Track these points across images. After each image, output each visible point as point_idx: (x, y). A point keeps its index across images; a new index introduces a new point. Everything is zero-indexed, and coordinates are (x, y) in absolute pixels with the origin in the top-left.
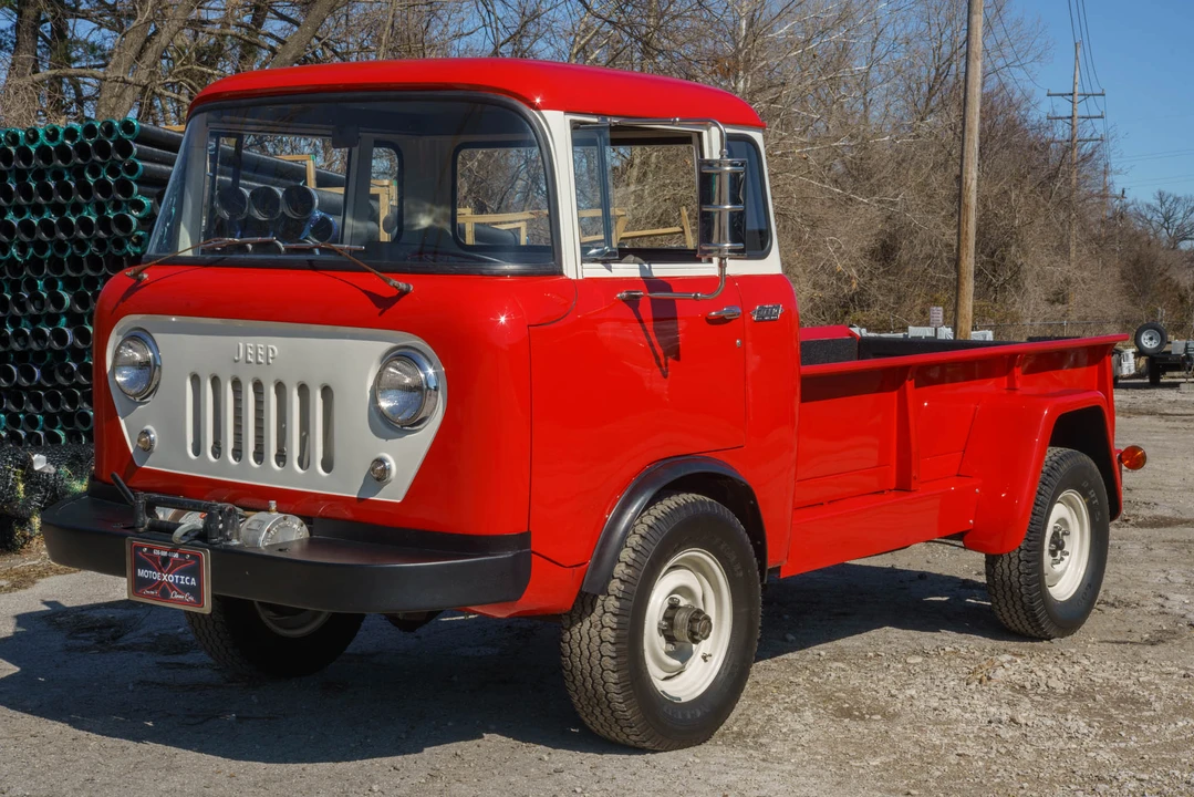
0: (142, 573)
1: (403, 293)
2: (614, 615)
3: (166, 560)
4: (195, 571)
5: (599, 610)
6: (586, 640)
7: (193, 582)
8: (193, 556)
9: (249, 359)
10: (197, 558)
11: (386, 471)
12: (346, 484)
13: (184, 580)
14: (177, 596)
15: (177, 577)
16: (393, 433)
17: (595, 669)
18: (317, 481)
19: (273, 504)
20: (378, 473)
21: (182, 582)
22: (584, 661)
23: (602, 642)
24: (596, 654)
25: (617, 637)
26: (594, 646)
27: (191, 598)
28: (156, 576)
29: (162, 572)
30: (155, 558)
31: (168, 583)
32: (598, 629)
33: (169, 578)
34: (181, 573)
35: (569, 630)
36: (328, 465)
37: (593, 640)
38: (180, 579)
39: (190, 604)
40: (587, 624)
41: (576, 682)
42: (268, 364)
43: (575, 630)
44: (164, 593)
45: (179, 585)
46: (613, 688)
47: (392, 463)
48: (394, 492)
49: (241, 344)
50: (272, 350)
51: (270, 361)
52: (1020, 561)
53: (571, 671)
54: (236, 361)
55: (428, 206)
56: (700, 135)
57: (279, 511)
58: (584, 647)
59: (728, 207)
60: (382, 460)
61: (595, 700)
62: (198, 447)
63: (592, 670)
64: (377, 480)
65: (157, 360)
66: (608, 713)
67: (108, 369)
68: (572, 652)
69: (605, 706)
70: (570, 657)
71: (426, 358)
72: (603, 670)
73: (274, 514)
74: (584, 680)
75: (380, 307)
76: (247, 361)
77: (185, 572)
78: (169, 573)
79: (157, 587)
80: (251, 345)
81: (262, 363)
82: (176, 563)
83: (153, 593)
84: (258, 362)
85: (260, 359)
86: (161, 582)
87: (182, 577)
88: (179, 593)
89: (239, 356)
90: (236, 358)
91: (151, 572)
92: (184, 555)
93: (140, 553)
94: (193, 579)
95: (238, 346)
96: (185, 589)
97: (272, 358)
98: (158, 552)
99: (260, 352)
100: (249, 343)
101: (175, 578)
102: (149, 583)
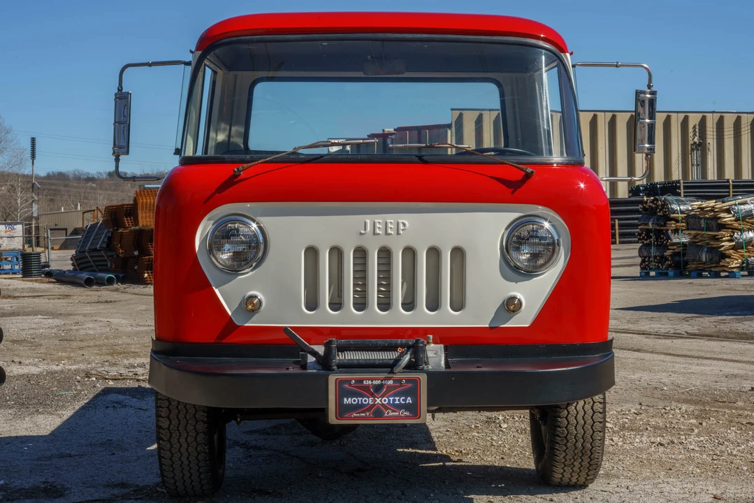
0: (347, 401)
1: (528, 176)
3: (378, 388)
6: (581, 413)
7: (409, 400)
8: (408, 380)
9: (378, 231)
10: (416, 382)
11: (520, 303)
12: (477, 316)
13: (399, 400)
14: (391, 414)
15: (391, 399)
16: (523, 278)
17: (587, 432)
18: (448, 318)
19: (430, 337)
21: (397, 402)
22: (579, 428)
23: (594, 412)
24: (590, 421)
26: (588, 417)
27: (407, 414)
28: (370, 401)
29: (374, 397)
30: (367, 388)
31: (383, 405)
32: (591, 404)
33: (385, 400)
34: (395, 395)
35: (566, 408)
36: (458, 305)
37: (588, 413)
38: (394, 400)
39: (406, 417)
40: (581, 402)
41: (568, 444)
42: (398, 234)
43: (572, 408)
44: (378, 413)
48: (523, 319)
49: (368, 221)
50: (404, 224)
51: (401, 232)
53: (566, 437)
54: (361, 234)
58: (580, 417)
60: (514, 298)
61: (581, 454)
62: (312, 304)
63: (585, 433)
64: (514, 311)
65: (261, 238)
66: (585, 463)
67: (197, 249)
68: (568, 423)
69: (586, 457)
70: (566, 428)
71: (550, 222)
72: (594, 432)
73: (432, 345)
74: (576, 441)
75: (511, 188)
76: (375, 233)
77: (399, 394)
78: (382, 397)
79: (368, 410)
80: (381, 221)
81: (391, 234)
82: (390, 388)
83: (364, 415)
84: (387, 233)
85: (389, 231)
86: (374, 405)
87: (397, 398)
88: (393, 411)
89: (365, 230)
90: (363, 232)
91: (360, 399)
92: (400, 380)
93: (347, 386)
94: (409, 398)
95: (365, 223)
96: (400, 407)
97: (403, 230)
98: (370, 382)
99: (390, 225)
100: (379, 219)
101: (389, 400)
102: (358, 407)
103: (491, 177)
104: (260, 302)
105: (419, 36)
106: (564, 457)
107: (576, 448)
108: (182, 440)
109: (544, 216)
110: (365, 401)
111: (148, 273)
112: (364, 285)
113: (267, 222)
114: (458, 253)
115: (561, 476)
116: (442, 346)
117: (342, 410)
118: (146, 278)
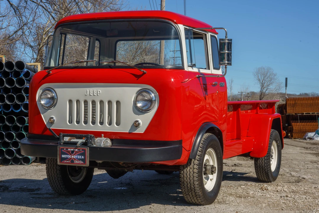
0: (63, 156)
2: (197, 165)
3: (73, 152)
4: (84, 154)
5: (192, 164)
6: (189, 173)
7: (83, 157)
8: (82, 150)
9: (91, 94)
10: (85, 150)
11: (139, 124)
12: (125, 128)
13: (79, 157)
14: (77, 162)
15: (77, 156)
16: (142, 114)
17: (191, 181)
18: (115, 128)
19: (103, 135)
20: (136, 125)
21: (79, 158)
22: (188, 179)
23: (194, 173)
24: (192, 176)
25: (198, 171)
26: (191, 174)
27: (82, 162)
28: (69, 156)
29: (71, 155)
30: (69, 152)
31: (74, 158)
32: (192, 169)
33: (75, 157)
34: (78, 155)
35: (183, 170)
36: (118, 124)
37: (191, 173)
38: (78, 157)
39: (82, 164)
40: (189, 168)
41: (185, 185)
42: (98, 95)
43: (185, 170)
44: (72, 161)
46: (196, 186)
47: (140, 121)
48: (141, 130)
49: (88, 90)
50: (99, 91)
51: (99, 95)
52: (265, 159)
53: (183, 182)
54: (86, 95)
55: (106, 58)
56: (206, 35)
57: (104, 137)
58: (188, 174)
59: (227, 52)
60: (137, 121)
61: (190, 190)
62: (71, 121)
63: (190, 181)
64: (136, 127)
66: (194, 194)
67: (37, 100)
68: (184, 176)
69: (193, 192)
70: (183, 178)
72: (194, 181)
73: (103, 138)
74: (187, 184)
75: (137, 78)
77: (80, 155)
78: (74, 155)
79: (69, 160)
80: (92, 90)
81: (95, 95)
82: (76, 152)
83: (68, 162)
86: (71, 158)
87: (79, 156)
88: (77, 161)
89: (87, 93)
91: (67, 156)
92: (80, 149)
93: (63, 150)
94: (83, 156)
95: (87, 91)
96: (80, 160)
98: (70, 150)
99: (95, 92)
100: (91, 89)
101: (76, 157)
102: (66, 159)
103: (131, 74)
104: (54, 120)
105: (120, 20)
106: (185, 191)
107: (188, 187)
109: (152, 91)
110: (68, 156)
113: (58, 90)
114: (118, 103)
117: (62, 159)
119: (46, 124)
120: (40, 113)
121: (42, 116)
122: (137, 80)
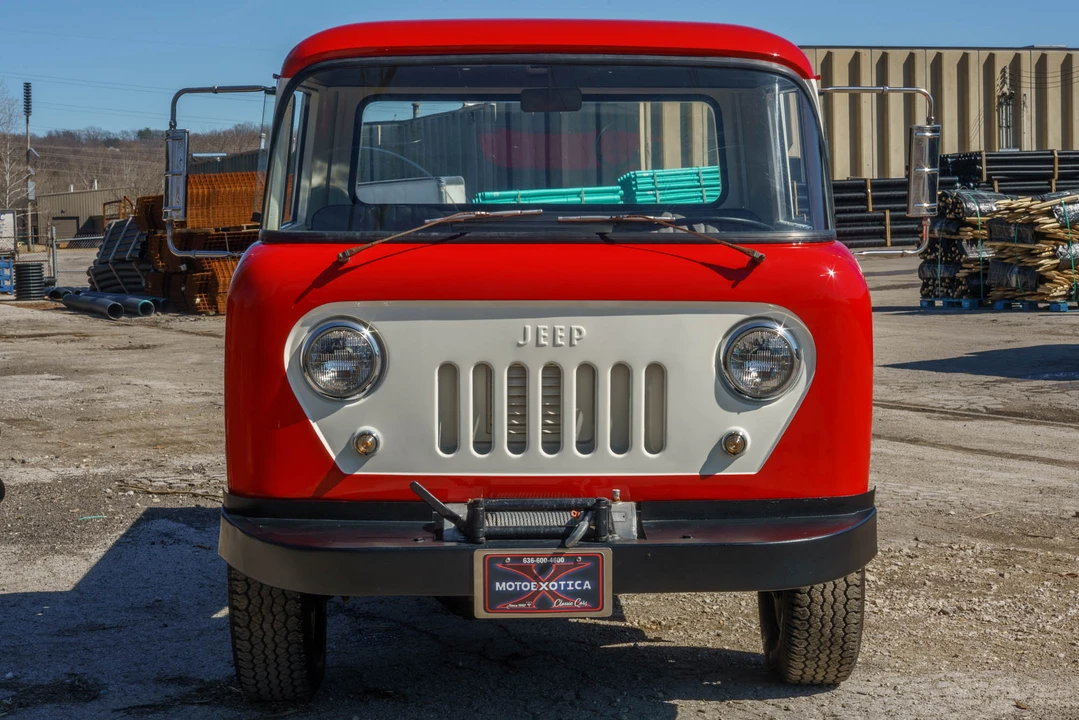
0: (500, 586)
1: (755, 262)
3: (544, 569)
4: (592, 573)
7: (587, 585)
8: (586, 557)
9: (542, 341)
10: (597, 560)
11: (744, 441)
12: (683, 460)
13: (573, 585)
14: (562, 604)
15: (562, 583)
16: (747, 406)
17: (839, 613)
18: (642, 463)
19: (616, 491)
21: (570, 588)
22: (827, 607)
23: (848, 586)
24: (842, 598)
27: (585, 604)
28: (532, 586)
29: (538, 581)
30: (527, 569)
31: (550, 592)
33: (553, 586)
34: (567, 578)
36: (654, 446)
38: (566, 585)
39: (583, 609)
41: (811, 630)
42: (571, 345)
44: (544, 603)
45: (566, 592)
48: (748, 465)
49: (529, 327)
50: (580, 332)
51: (576, 342)
53: (808, 620)
54: (519, 345)
60: (733, 436)
61: (829, 644)
62: (450, 444)
63: (835, 614)
64: (735, 454)
65: (376, 349)
66: (835, 656)
67: (286, 366)
68: (812, 601)
69: (837, 647)
70: (808, 607)
71: (785, 326)
72: (847, 613)
73: (620, 503)
74: (823, 626)
75: (731, 280)
76: (538, 344)
77: (573, 577)
78: (549, 580)
79: (530, 599)
80: (546, 327)
81: (561, 345)
82: (560, 568)
83: (523, 605)
84: (555, 344)
85: (559, 341)
86: (538, 592)
87: (570, 583)
88: (565, 601)
89: (525, 339)
90: (521, 342)
91: (518, 584)
92: (573, 558)
93: (500, 565)
94: (587, 582)
95: (525, 329)
96: (574, 594)
97: (578, 340)
98: (532, 561)
99: (559, 333)
100: (544, 325)
101: (559, 586)
102: (516, 595)
103: (702, 264)
104: (376, 441)
106: (805, 648)
107: (822, 635)
108: (266, 626)
109: (778, 319)
110: (526, 586)
111: (201, 297)
112: (524, 417)
113: (385, 328)
114: (657, 372)
115: (800, 673)
116: (633, 504)
117: (494, 599)
118: (199, 304)
119: (334, 457)
120: (305, 418)
121: (315, 426)
122: (734, 286)
